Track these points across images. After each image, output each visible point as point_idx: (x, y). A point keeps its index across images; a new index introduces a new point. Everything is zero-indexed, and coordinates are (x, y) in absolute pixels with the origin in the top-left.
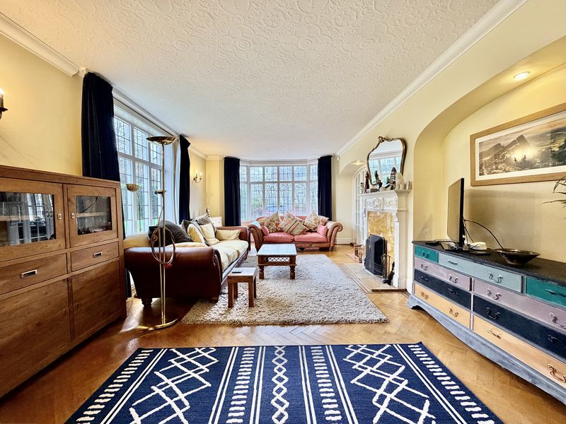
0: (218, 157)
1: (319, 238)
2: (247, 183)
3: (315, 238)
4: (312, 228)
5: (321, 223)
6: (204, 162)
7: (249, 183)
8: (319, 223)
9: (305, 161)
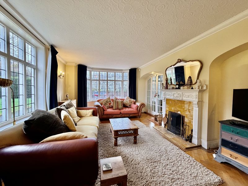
0: (74, 64)
2: (90, 80)
6: (65, 66)
7: (91, 80)
8: (132, 103)
9: (121, 70)
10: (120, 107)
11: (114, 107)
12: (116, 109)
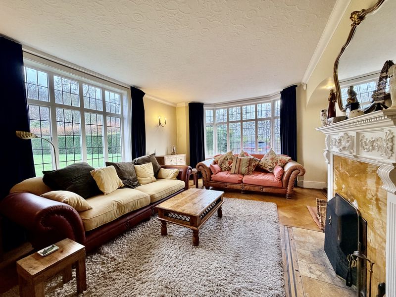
0: (184, 104)
1: (272, 182)
2: (213, 123)
3: (267, 181)
4: (268, 169)
5: (279, 163)
6: (174, 109)
7: (215, 124)
8: (276, 163)
10: (244, 169)
11: (233, 171)
12: (235, 174)
